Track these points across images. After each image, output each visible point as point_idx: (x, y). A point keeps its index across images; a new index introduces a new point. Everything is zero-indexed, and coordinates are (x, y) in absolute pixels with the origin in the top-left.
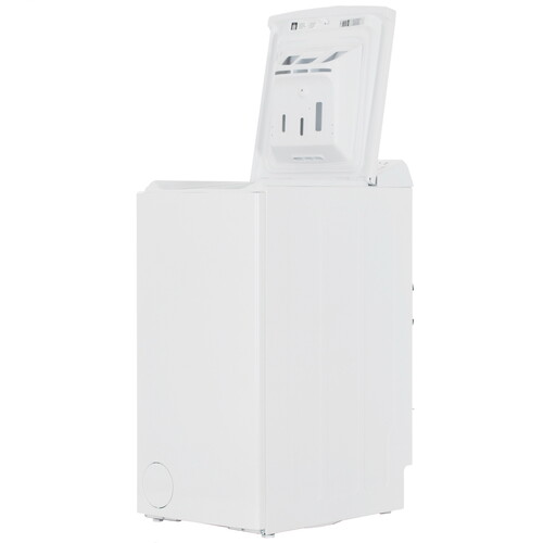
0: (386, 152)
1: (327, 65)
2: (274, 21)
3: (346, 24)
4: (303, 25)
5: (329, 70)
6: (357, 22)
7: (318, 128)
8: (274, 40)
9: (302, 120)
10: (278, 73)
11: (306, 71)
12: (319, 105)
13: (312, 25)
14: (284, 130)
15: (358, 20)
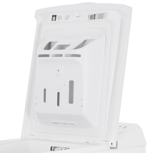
0: (124, 117)
1: (77, 52)
2: (39, 14)
3: (93, 17)
4: (61, 17)
5: (79, 56)
6: (101, 16)
7: (71, 101)
8: (39, 28)
9: (58, 93)
10: (40, 56)
11: (61, 55)
12: (71, 83)
13: (67, 17)
14: (45, 101)
15: (102, 14)
